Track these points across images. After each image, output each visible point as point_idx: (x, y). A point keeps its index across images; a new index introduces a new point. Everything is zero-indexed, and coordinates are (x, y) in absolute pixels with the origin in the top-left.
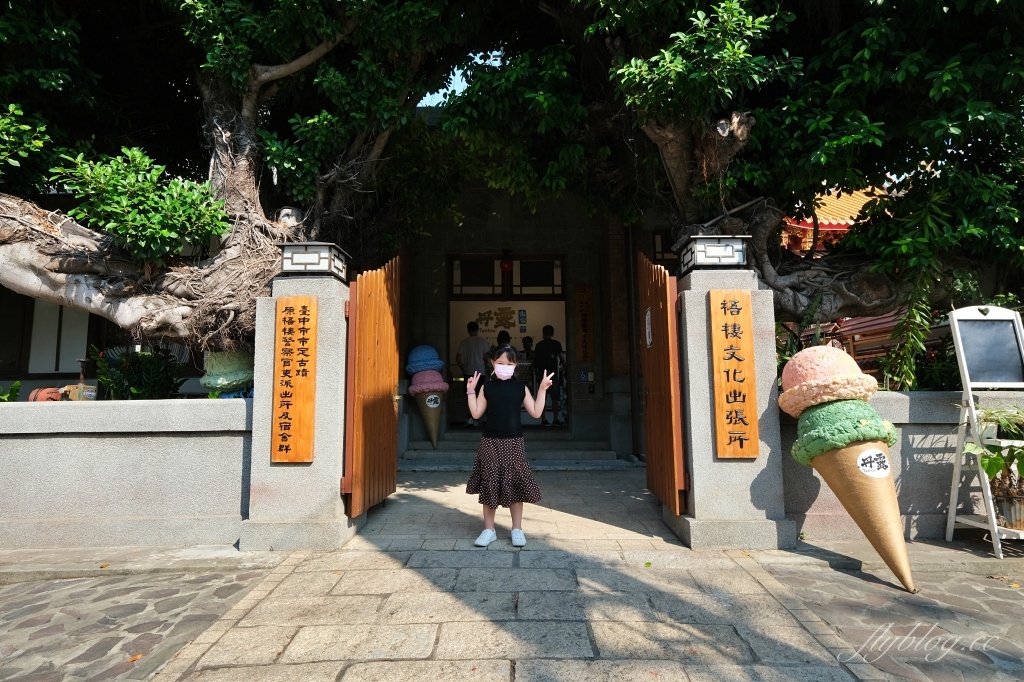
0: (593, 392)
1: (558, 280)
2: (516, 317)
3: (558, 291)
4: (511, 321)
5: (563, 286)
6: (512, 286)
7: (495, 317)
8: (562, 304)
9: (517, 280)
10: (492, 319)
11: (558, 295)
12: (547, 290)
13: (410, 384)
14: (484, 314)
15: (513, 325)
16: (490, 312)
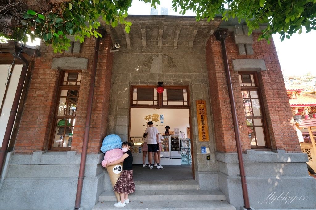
0: (209, 159)
1: (185, 98)
2: (159, 118)
3: (186, 103)
4: (158, 119)
5: (188, 101)
6: (162, 101)
7: (152, 118)
8: (187, 110)
9: (165, 98)
10: (151, 118)
11: (186, 106)
12: (180, 103)
13: (103, 158)
14: (148, 116)
15: (159, 120)
16: (150, 116)
